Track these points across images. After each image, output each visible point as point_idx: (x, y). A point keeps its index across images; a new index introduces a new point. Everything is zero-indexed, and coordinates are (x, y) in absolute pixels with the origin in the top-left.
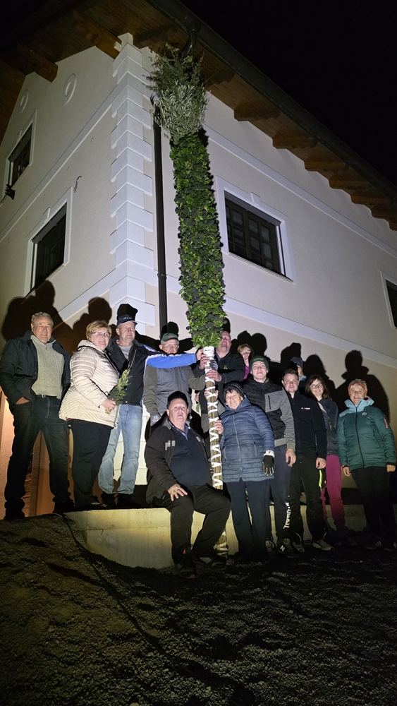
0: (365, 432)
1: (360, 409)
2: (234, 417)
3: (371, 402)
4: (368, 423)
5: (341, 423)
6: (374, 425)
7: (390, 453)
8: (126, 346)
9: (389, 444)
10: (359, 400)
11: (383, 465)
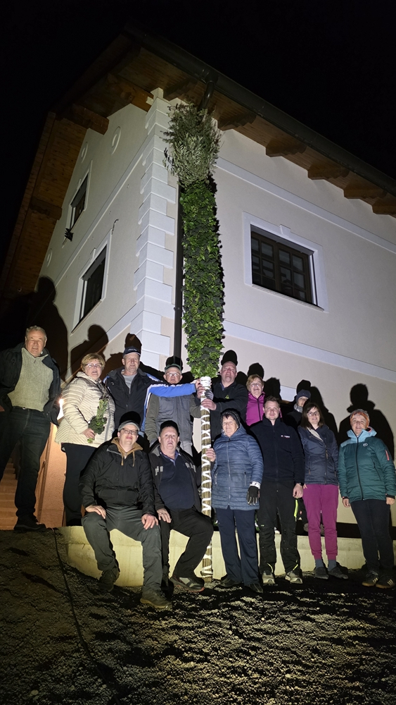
0: (365, 463)
1: (362, 439)
2: (227, 445)
3: (373, 433)
4: (369, 454)
5: (342, 454)
6: (374, 456)
7: (390, 486)
8: (129, 376)
9: (390, 477)
10: (361, 431)
11: (382, 498)
